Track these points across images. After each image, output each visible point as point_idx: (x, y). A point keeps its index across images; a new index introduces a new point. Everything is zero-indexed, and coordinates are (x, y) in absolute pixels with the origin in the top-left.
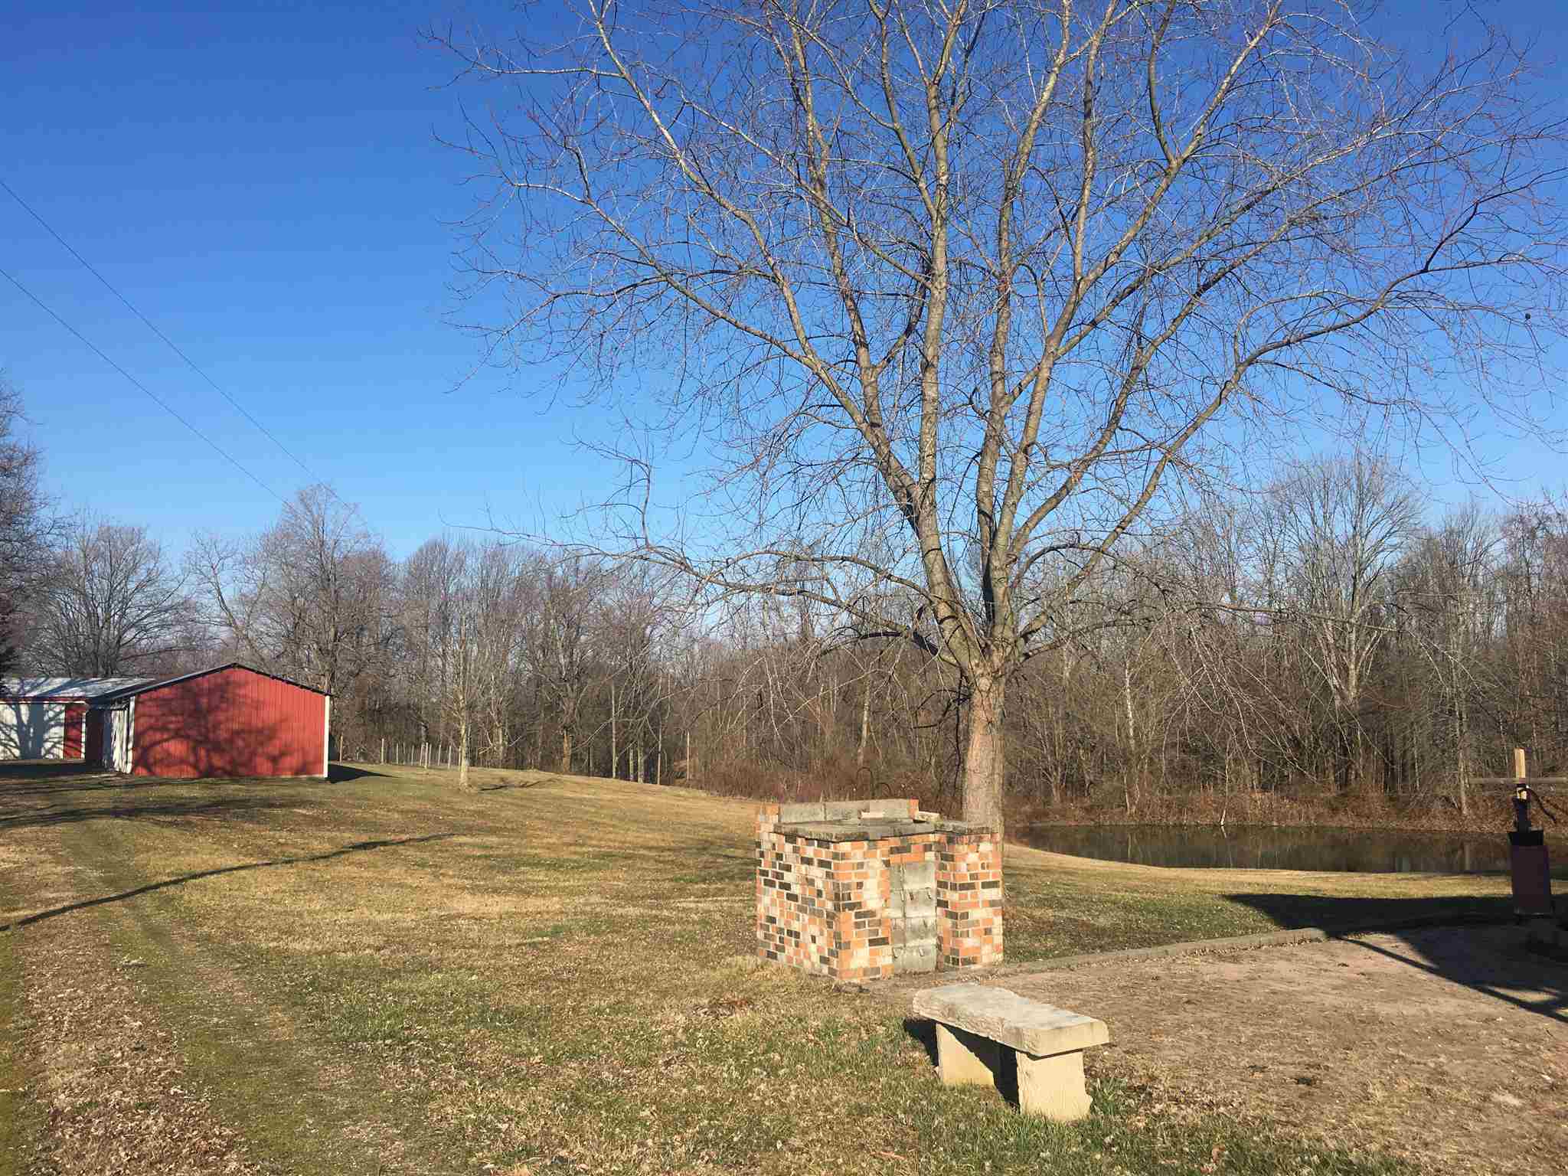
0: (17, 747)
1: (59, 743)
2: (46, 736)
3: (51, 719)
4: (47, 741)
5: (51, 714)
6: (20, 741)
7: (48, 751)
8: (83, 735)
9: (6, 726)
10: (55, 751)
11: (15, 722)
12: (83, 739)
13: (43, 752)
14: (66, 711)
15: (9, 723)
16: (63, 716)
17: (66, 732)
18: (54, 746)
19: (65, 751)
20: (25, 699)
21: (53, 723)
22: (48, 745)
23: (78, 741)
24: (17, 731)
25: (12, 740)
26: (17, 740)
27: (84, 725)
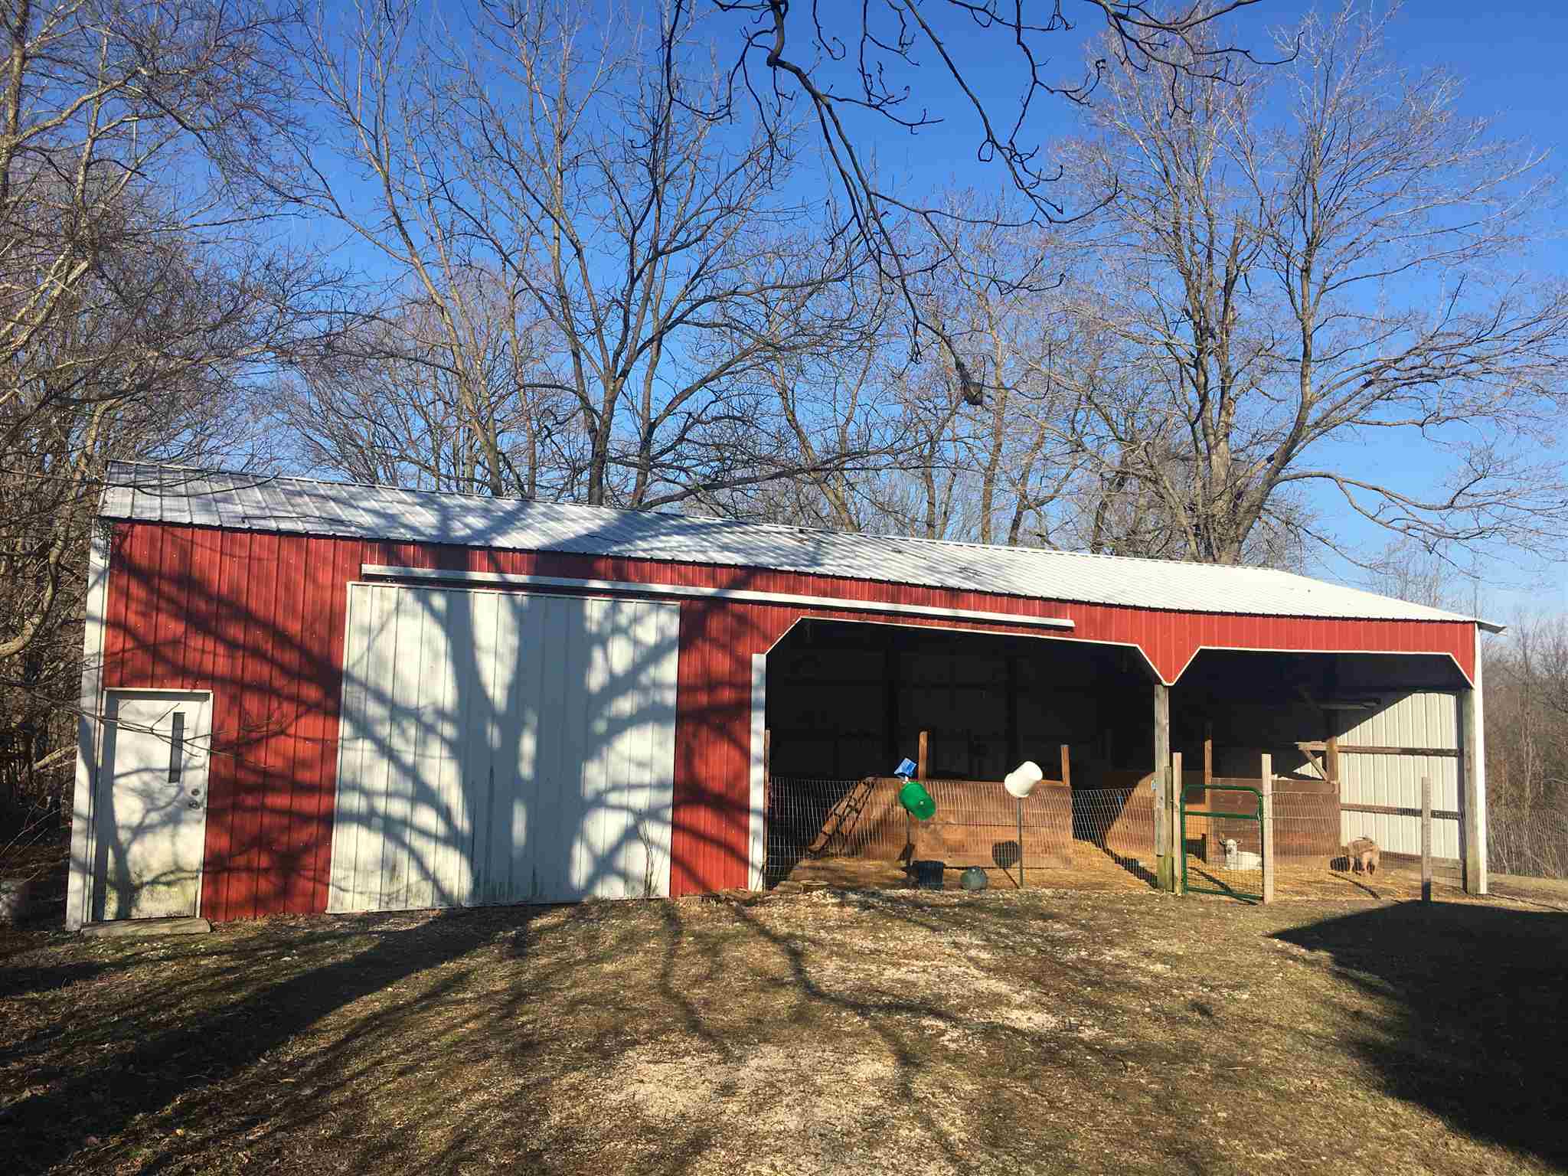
0: (452, 839)
1: (652, 814)
2: (595, 776)
3: (618, 685)
4: (600, 801)
5: (620, 655)
6: (472, 813)
7: (605, 865)
8: (758, 773)
9: (398, 712)
10: (635, 858)
11: (444, 691)
12: (757, 798)
13: (581, 868)
14: (686, 641)
15: (413, 698)
16: (669, 670)
17: (685, 755)
18: (631, 834)
19: (677, 860)
20: (495, 557)
21: (625, 705)
22: (605, 828)
23: (734, 807)
24: (456, 749)
25: (424, 795)
26: (454, 797)
27: (758, 722)
